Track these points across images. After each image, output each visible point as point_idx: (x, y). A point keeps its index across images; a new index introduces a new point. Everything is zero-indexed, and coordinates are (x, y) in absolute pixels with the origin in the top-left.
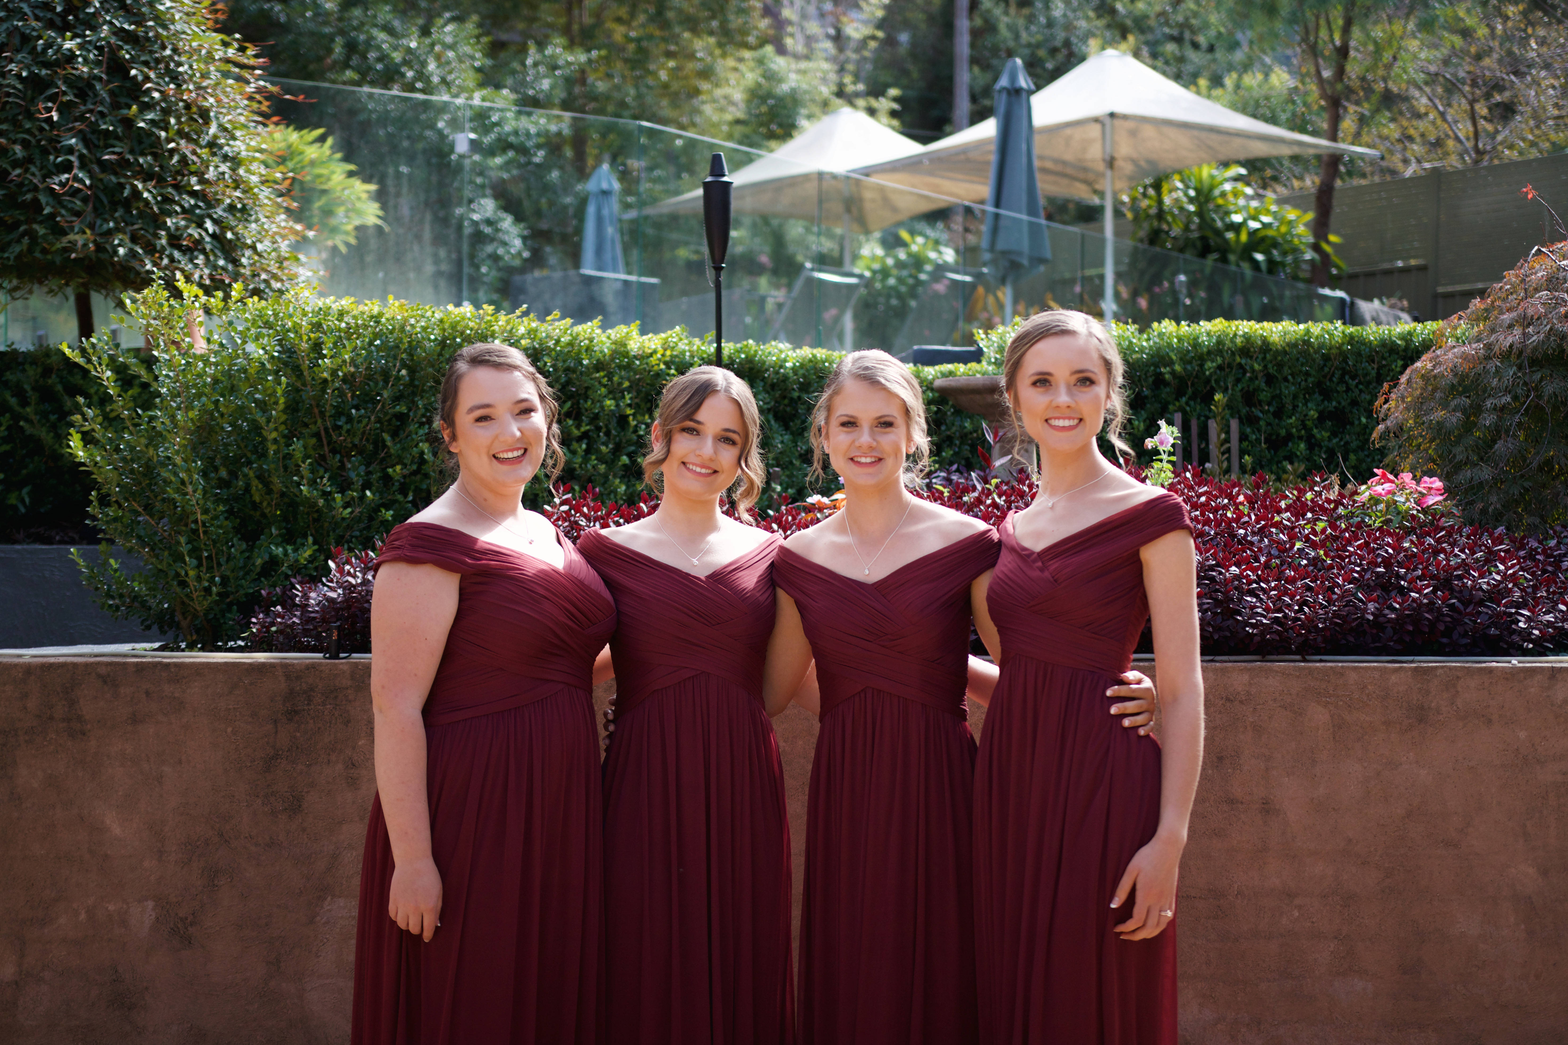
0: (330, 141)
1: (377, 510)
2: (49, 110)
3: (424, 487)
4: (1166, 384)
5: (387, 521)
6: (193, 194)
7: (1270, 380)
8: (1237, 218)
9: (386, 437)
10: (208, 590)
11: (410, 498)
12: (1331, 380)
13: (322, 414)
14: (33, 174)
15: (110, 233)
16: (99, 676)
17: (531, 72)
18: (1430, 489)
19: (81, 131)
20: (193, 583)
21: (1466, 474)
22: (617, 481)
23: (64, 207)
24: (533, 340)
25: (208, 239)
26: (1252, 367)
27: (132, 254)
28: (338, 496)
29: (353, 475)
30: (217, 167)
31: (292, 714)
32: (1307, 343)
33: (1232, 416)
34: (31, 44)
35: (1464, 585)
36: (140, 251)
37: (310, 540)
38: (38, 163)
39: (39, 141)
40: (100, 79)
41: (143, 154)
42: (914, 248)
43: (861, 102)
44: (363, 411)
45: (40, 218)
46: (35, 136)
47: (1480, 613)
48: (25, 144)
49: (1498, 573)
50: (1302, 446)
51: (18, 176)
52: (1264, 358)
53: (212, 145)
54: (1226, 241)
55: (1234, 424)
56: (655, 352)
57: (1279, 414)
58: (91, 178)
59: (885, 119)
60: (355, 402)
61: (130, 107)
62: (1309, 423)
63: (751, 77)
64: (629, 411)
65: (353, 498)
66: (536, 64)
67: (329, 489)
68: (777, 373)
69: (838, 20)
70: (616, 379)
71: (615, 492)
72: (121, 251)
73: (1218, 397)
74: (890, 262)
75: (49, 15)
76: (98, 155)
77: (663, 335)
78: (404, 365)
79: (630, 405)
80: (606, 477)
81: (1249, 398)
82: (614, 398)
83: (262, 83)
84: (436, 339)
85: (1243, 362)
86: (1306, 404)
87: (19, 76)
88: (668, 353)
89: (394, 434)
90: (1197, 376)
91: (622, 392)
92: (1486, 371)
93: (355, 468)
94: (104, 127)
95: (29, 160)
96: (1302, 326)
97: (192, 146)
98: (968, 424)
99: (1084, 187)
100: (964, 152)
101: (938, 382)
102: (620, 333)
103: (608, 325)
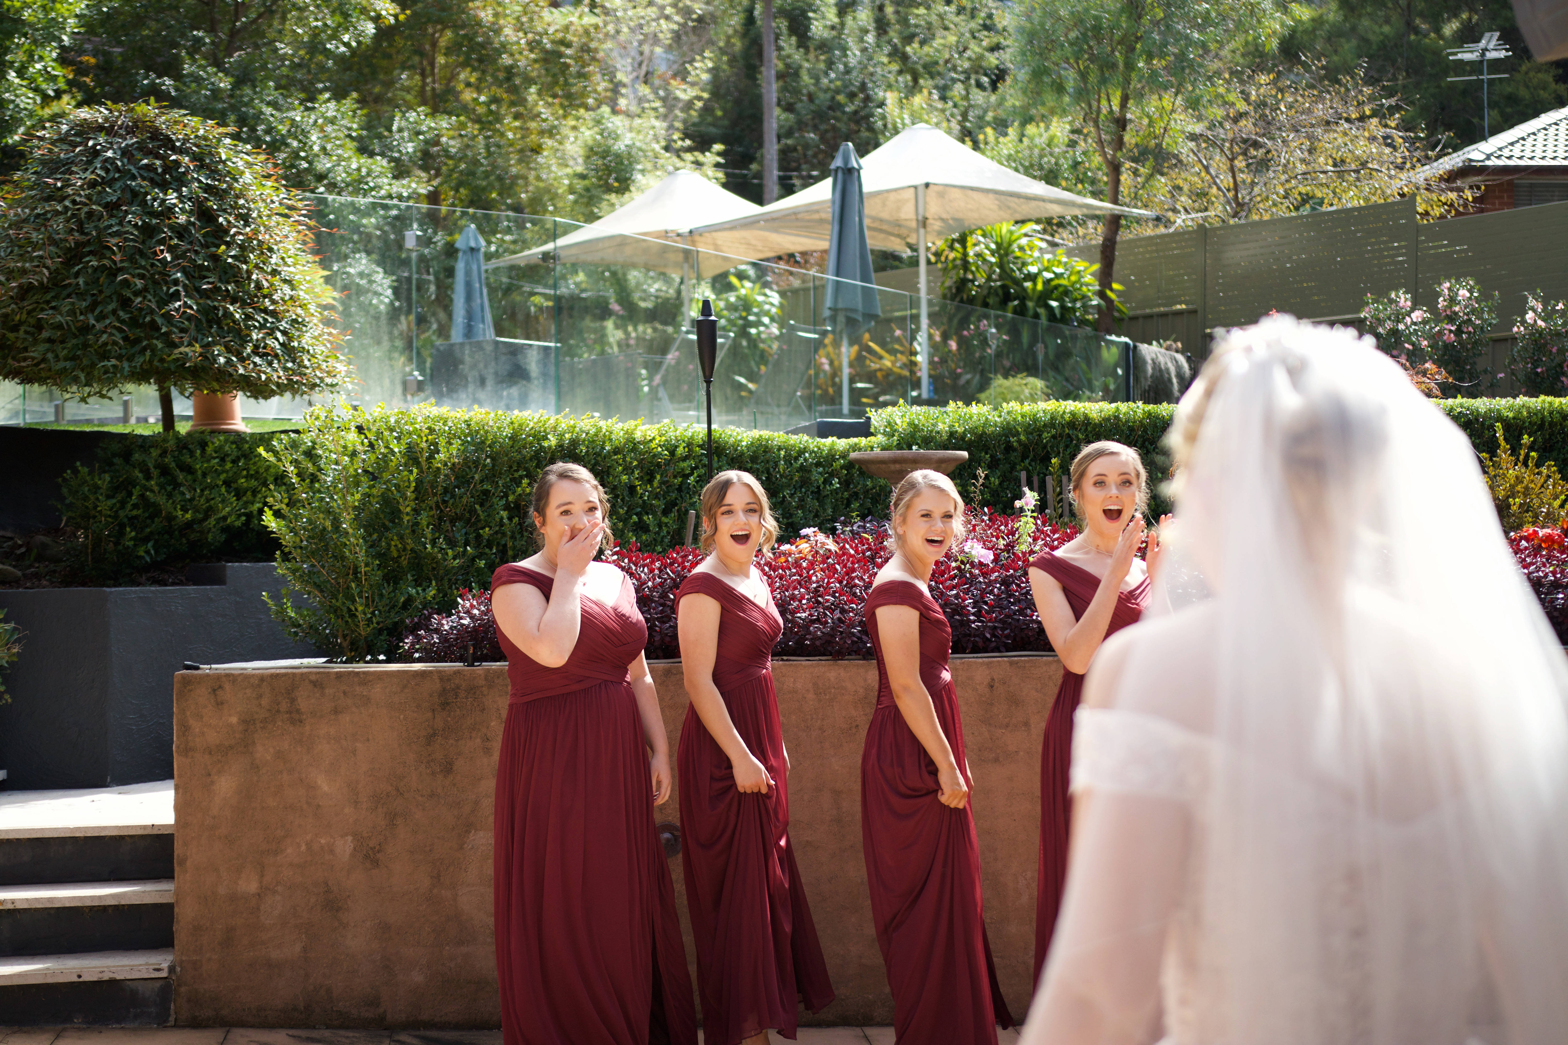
1: (473, 560)
2: (162, 251)
3: (503, 542)
4: (1015, 450)
5: (481, 568)
6: (267, 312)
8: (1033, 269)
9: (477, 507)
10: (370, 620)
11: (494, 551)
13: (435, 493)
14: (150, 301)
15: (209, 345)
16: (311, 682)
17: (397, 136)
19: (184, 267)
20: (360, 616)
22: (630, 534)
23: (173, 325)
24: (572, 433)
25: (279, 346)
26: (1077, 436)
27: (229, 362)
28: (450, 552)
29: (458, 536)
30: (280, 289)
31: (445, 705)
32: (1117, 418)
34: (141, 197)
36: (234, 359)
37: (434, 583)
38: (152, 291)
39: (154, 274)
40: (194, 224)
41: (229, 283)
42: (743, 292)
43: (688, 157)
44: (462, 490)
45: (156, 335)
46: (148, 271)
48: (142, 277)
51: (140, 303)
52: (1086, 429)
53: (274, 273)
54: (1025, 290)
56: (654, 439)
58: (198, 304)
59: (711, 172)
60: (457, 484)
61: (218, 247)
63: (588, 134)
65: (459, 552)
66: (400, 130)
67: (444, 547)
68: (736, 450)
69: (669, 84)
70: (628, 459)
71: (628, 542)
72: (222, 360)
73: (1053, 461)
74: (721, 304)
75: (152, 175)
76: (197, 284)
77: (658, 426)
78: (488, 456)
84: (508, 436)
85: (1071, 432)
87: (136, 226)
88: (663, 438)
89: (482, 505)
90: (1037, 444)
91: (633, 469)
93: (459, 531)
94: (200, 262)
95: (145, 289)
96: (1114, 405)
97: (263, 274)
98: (869, 483)
99: (898, 241)
100: (795, 214)
101: (853, 455)
102: (630, 424)
103: (622, 420)
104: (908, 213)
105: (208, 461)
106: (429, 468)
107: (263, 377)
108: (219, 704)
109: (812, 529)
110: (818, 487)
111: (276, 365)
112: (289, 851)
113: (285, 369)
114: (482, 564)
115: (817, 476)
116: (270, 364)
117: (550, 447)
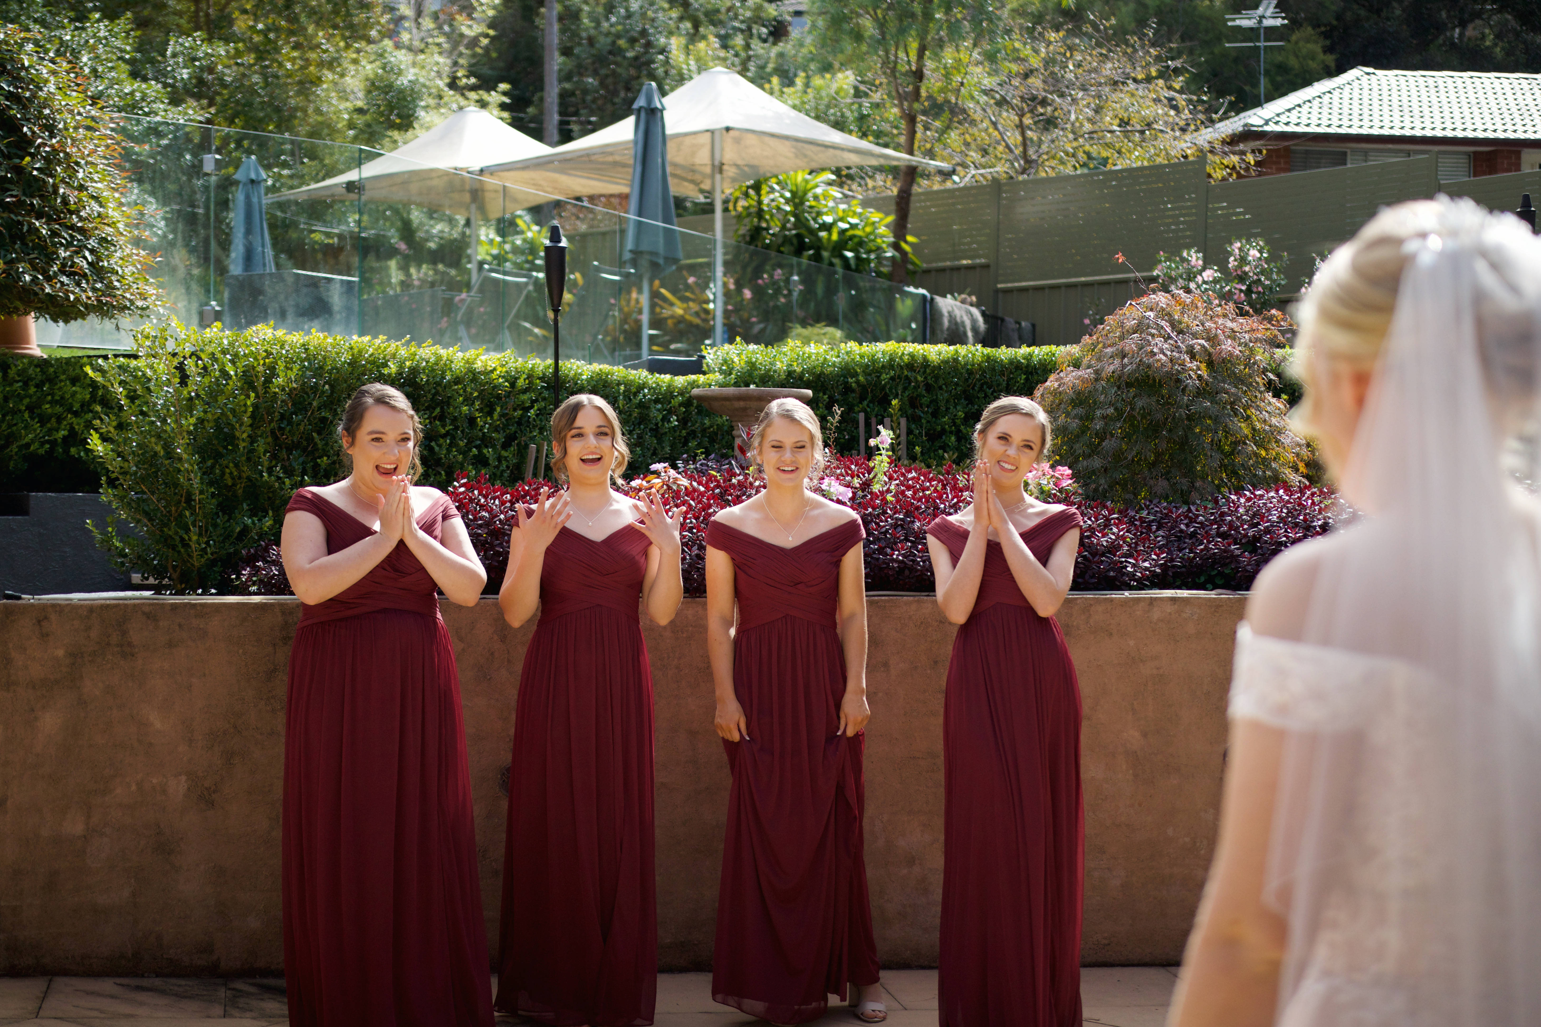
4: (853, 391)
7: (928, 388)
8: (829, 219)
9: (315, 435)
10: (204, 550)
12: (973, 389)
15: (12, 261)
16: (144, 613)
17: (171, 62)
18: (1062, 475)
20: (194, 546)
21: (1083, 464)
22: (470, 467)
24: (412, 364)
26: (916, 378)
27: (34, 279)
28: (287, 481)
29: (295, 465)
32: (956, 360)
33: (902, 416)
35: (1092, 542)
36: (40, 277)
37: (270, 513)
41: (33, 197)
42: (529, 235)
43: (473, 95)
44: (299, 417)
47: (1102, 561)
49: (1113, 534)
50: (953, 438)
52: (925, 372)
53: (82, 188)
54: (819, 239)
55: (903, 421)
56: (495, 369)
57: (935, 414)
59: (496, 112)
60: (294, 410)
61: (23, 159)
62: (958, 421)
63: (370, 68)
64: (477, 414)
66: (174, 55)
67: (281, 475)
68: (576, 384)
69: (453, 19)
70: (469, 390)
72: (27, 278)
73: (894, 402)
74: (507, 247)
77: (499, 356)
78: (327, 382)
79: (478, 410)
80: (462, 464)
81: (913, 402)
82: (468, 405)
84: (347, 362)
85: (909, 374)
86: (955, 407)
88: (504, 369)
89: (319, 433)
90: (875, 385)
91: (473, 400)
92: (1096, 390)
93: (296, 459)
96: (952, 348)
97: (70, 189)
99: (691, 186)
100: (588, 155)
101: (695, 391)
102: (471, 353)
103: (463, 350)
104: (703, 158)
105: (11, 385)
106: (266, 393)
107: (72, 297)
108: (44, 636)
109: (662, 465)
110: (657, 424)
111: (84, 285)
112: (119, 791)
113: (94, 290)
115: (656, 413)
116: (78, 284)
117: (390, 375)
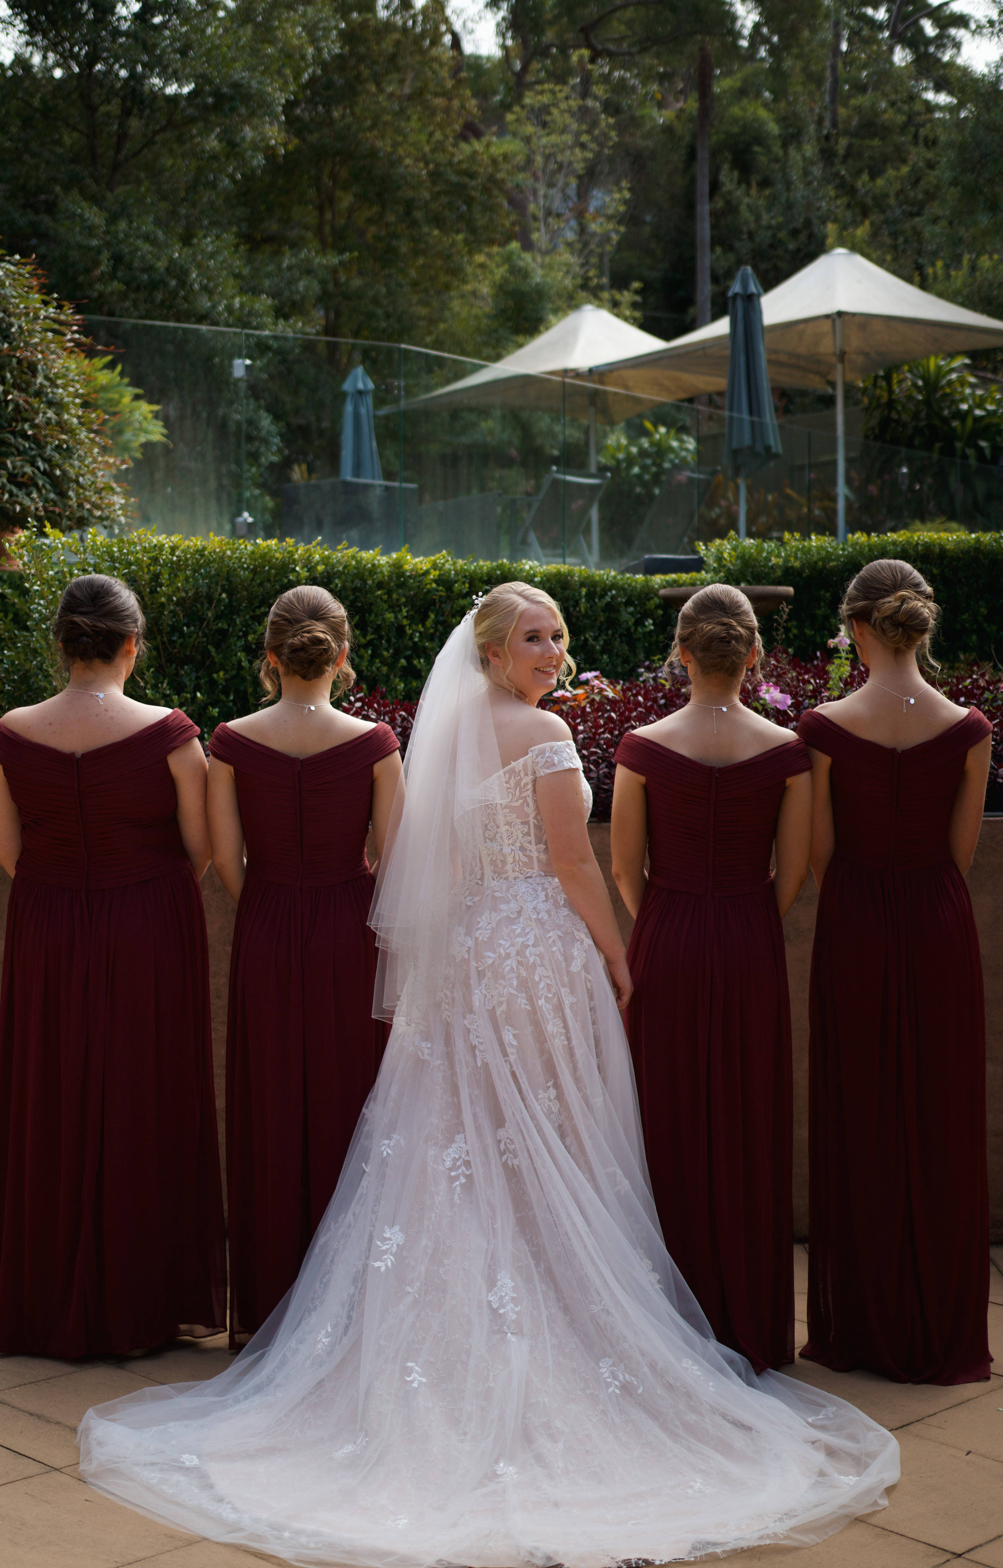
0: (119, 368)
1: (205, 708)
3: (242, 688)
5: (214, 717)
6: (26, 437)
8: (964, 407)
9: (211, 648)
11: (232, 698)
13: (160, 632)
17: (287, 274)
22: (397, 680)
24: (326, 565)
25: (39, 475)
29: (186, 681)
30: (45, 413)
42: (657, 437)
43: (605, 295)
44: (192, 628)
53: (40, 393)
54: (954, 430)
56: (427, 572)
60: (186, 621)
63: (499, 273)
64: (405, 622)
65: (186, 699)
66: (290, 268)
67: (168, 692)
69: (582, 217)
70: (395, 596)
71: (395, 689)
74: (634, 450)
77: (433, 558)
78: (224, 590)
79: (406, 617)
80: (387, 676)
82: (394, 612)
83: (77, 336)
84: (248, 568)
88: (437, 572)
89: (217, 646)
91: (399, 606)
93: (187, 674)
97: (23, 395)
100: (703, 349)
101: (667, 591)
102: (398, 556)
103: (386, 552)
104: (827, 347)
106: (152, 604)
107: (18, 508)
109: (594, 674)
110: (628, 629)
111: (35, 495)
113: (46, 500)
114: (215, 712)
115: (627, 616)
116: (29, 494)
